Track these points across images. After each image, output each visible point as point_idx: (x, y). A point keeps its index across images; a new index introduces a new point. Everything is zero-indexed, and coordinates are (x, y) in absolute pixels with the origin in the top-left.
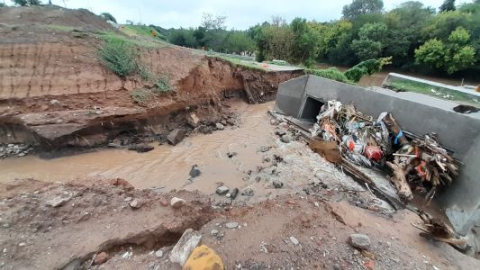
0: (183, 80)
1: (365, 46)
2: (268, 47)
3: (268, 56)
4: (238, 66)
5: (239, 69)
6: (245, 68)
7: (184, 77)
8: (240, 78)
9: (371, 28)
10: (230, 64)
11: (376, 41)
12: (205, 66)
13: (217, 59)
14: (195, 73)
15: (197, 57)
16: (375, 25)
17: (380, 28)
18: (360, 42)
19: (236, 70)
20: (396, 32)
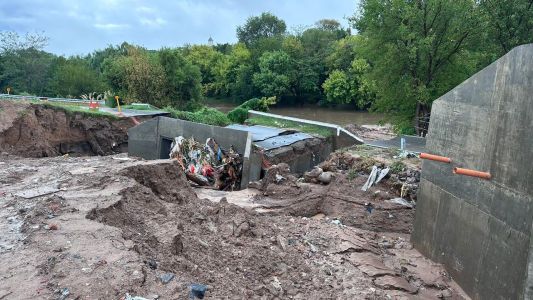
0: (6, 131)
1: (269, 80)
2: (126, 87)
3: (128, 98)
4: (76, 113)
5: (77, 117)
6: (85, 115)
7: (6, 128)
8: (80, 126)
9: (271, 57)
10: (65, 111)
11: (280, 74)
12: (32, 115)
13: (46, 107)
14: (20, 123)
15: (21, 105)
16: (275, 54)
17: (281, 58)
18: (262, 75)
19: (74, 118)
20: (301, 62)
